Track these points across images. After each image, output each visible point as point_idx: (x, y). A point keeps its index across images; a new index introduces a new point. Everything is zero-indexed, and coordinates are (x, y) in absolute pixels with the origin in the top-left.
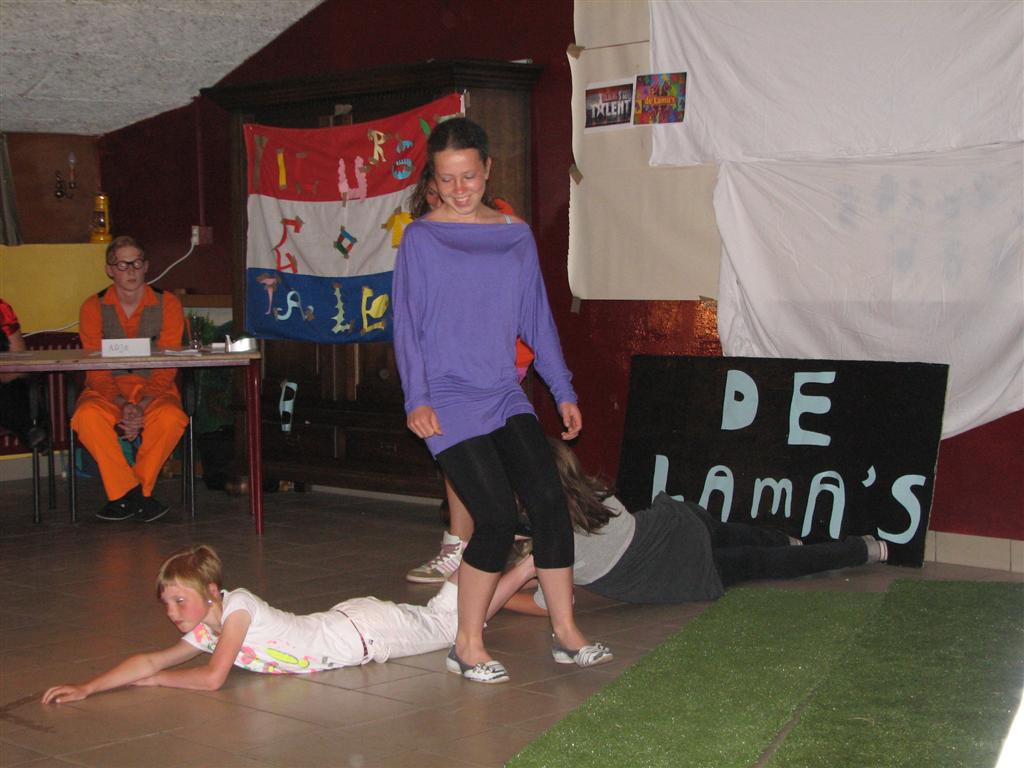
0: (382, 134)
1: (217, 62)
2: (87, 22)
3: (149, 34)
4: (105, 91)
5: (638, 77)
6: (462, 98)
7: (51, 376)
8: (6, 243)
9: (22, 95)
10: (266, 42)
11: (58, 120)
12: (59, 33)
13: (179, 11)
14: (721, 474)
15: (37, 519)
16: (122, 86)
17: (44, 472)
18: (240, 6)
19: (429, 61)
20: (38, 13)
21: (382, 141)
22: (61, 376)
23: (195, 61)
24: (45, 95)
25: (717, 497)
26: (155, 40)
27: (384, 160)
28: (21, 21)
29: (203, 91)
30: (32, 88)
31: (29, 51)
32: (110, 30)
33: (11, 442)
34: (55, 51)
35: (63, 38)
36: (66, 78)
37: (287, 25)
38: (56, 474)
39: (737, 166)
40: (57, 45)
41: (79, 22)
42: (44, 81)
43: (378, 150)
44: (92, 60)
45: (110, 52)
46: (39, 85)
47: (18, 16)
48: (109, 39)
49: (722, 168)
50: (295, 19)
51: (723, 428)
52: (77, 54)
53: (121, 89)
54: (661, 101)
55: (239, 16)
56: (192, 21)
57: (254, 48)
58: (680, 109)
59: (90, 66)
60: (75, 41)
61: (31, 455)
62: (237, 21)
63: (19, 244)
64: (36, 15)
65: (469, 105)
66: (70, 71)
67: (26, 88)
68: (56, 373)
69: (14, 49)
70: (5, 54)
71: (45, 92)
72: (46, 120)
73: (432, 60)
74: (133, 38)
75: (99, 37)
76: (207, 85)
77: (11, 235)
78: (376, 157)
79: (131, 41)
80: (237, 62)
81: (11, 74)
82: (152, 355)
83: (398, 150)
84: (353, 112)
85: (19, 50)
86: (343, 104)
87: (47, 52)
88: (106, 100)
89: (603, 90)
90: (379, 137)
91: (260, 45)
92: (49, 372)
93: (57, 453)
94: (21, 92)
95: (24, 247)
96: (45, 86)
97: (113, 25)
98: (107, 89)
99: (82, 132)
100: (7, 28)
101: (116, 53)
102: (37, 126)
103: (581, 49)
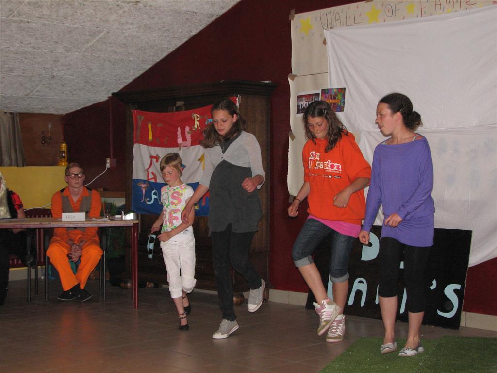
0: (198, 116)
1: (120, 80)
2: (58, 61)
3: (88, 67)
4: (66, 94)
5: (322, 90)
6: (237, 99)
7: (38, 230)
8: (18, 166)
9: (27, 95)
10: (145, 71)
11: (44, 107)
12: (45, 66)
13: (103, 56)
14: (361, 282)
15: (29, 300)
16: (74, 91)
17: (33, 276)
18: (132, 54)
19: (222, 81)
20: (35, 57)
21: (199, 119)
22: (42, 230)
23: (110, 79)
24: (37, 95)
25: (359, 293)
26: (91, 69)
27: (199, 128)
28: (27, 60)
29: (113, 94)
30: (32, 92)
31: (31, 74)
32: (70, 64)
33: (17, 262)
34: (43, 75)
35: (47, 69)
36: (48, 87)
37: (154, 63)
38: (39, 277)
39: (369, 133)
40: (44, 72)
41: (55, 61)
42: (38, 89)
43: (197, 123)
44: (61, 79)
45: (69, 75)
46: (35, 90)
47: (26, 58)
48: (69, 69)
49: (363, 134)
50: (158, 60)
51: (362, 259)
52: (53, 76)
53: (74, 93)
54: (333, 101)
55: (131, 58)
56: (109, 60)
57: (138, 74)
58: (342, 106)
59: (60, 82)
60: (53, 69)
61: (27, 268)
62: (130, 61)
63: (23, 166)
64: (34, 58)
65: (240, 102)
66: (50, 84)
67: (29, 92)
68: (40, 229)
69: (24, 73)
70: (19, 76)
71: (38, 93)
72: (38, 107)
73: (223, 80)
74: (80, 69)
75: (64, 68)
76: (115, 92)
77: (20, 162)
78: (196, 126)
79: (79, 70)
80: (130, 80)
81: (22, 85)
82: (86, 221)
83: (206, 123)
84: (184, 105)
85: (25, 74)
86: (181, 101)
87: (39, 75)
88: (66, 98)
89: (305, 96)
90: (197, 117)
91: (141, 72)
92: (36, 228)
93: (39, 267)
94: (26, 94)
95: (26, 167)
96: (38, 91)
97: (71, 62)
98: (67, 92)
99: (55, 113)
100: (20, 64)
101: (72, 76)
102: (33, 110)
103: (296, 76)
